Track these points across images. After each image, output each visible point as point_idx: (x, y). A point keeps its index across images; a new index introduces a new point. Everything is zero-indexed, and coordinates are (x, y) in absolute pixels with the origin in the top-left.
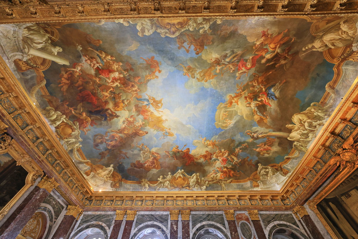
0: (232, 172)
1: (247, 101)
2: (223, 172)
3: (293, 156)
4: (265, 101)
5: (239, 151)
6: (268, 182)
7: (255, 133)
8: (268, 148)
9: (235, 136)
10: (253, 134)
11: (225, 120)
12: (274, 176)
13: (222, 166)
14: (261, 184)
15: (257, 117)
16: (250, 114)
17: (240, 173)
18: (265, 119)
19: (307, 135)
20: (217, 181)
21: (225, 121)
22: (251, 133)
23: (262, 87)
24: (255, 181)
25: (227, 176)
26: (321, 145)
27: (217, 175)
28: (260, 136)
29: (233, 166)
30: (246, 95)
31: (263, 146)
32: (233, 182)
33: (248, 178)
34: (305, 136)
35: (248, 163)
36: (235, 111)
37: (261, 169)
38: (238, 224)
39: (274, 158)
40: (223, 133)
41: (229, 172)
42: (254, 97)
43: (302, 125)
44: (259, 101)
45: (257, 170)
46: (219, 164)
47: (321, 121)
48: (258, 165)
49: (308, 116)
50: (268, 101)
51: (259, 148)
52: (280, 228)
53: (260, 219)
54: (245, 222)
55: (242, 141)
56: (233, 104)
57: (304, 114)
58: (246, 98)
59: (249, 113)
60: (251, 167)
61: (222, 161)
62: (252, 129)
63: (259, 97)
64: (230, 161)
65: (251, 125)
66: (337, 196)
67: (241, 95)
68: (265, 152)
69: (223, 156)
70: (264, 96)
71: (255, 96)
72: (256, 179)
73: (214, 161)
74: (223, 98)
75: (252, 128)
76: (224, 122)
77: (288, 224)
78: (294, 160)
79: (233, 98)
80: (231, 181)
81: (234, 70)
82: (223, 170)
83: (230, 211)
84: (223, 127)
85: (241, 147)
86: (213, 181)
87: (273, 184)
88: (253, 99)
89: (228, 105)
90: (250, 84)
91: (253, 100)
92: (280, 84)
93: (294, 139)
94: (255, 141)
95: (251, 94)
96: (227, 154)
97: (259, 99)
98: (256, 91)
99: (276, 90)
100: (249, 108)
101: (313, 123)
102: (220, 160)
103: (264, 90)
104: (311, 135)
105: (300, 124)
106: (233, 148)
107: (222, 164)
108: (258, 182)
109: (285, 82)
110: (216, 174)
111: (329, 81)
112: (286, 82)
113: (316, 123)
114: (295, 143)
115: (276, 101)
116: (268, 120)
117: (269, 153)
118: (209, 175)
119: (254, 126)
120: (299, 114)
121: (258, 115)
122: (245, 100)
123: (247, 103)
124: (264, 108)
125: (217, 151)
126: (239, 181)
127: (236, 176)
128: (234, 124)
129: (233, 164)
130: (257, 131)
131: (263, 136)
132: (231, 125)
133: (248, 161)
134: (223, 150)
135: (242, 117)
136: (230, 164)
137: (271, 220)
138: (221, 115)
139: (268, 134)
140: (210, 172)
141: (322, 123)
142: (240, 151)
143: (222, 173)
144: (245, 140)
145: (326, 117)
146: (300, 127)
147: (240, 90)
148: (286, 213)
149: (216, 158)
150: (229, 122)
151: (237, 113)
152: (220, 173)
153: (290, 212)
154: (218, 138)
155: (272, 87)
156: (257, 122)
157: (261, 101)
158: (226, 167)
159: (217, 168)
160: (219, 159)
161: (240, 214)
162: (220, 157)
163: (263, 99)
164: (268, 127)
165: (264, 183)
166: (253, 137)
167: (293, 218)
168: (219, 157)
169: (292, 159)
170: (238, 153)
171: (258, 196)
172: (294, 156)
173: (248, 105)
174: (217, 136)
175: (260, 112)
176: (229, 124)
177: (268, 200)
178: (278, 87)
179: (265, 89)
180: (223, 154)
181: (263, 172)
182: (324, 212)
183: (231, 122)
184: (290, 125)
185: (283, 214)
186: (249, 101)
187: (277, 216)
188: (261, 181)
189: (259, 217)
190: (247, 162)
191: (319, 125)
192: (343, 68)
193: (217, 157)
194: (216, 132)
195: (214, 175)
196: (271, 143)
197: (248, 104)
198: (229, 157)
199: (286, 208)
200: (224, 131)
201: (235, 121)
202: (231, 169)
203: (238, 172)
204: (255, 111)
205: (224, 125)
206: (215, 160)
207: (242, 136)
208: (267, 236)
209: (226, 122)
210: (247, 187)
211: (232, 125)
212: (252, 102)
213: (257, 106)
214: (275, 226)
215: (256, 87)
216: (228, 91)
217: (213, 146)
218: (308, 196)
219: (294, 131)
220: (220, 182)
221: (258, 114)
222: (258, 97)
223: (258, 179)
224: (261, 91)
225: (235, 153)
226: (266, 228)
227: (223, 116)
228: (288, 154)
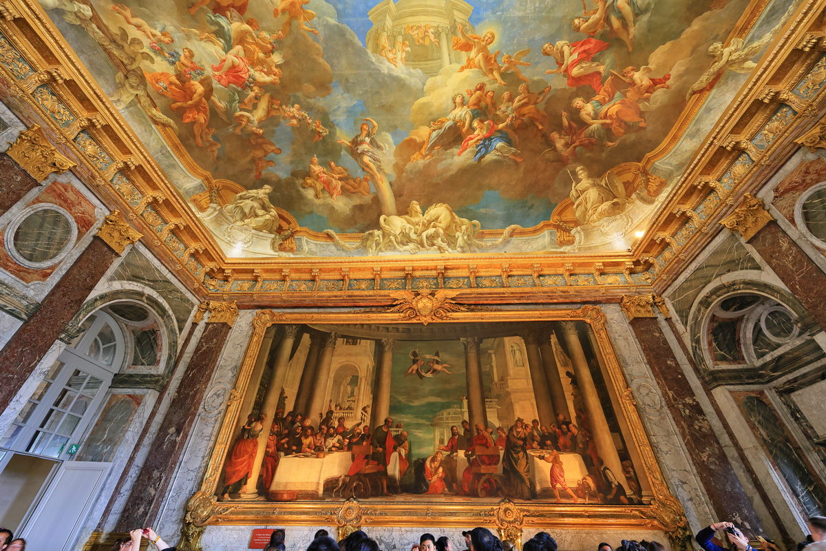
0: (202, 118)
1: (472, 95)
2: (183, 82)
3: (340, 242)
4: (471, 139)
5: (294, 117)
6: (226, 226)
7: (373, 143)
8: (335, 188)
9: (347, 90)
10: (368, 140)
11: (404, 40)
12: (253, 231)
13: (209, 71)
14: (212, 213)
15: (424, 133)
16: (431, 114)
17: (212, 145)
18: (421, 154)
19: (407, 242)
20: (126, 62)
21: (400, 39)
22: (368, 135)
23: (508, 121)
24: (211, 196)
25: (175, 102)
26: (413, 267)
27: (158, 59)
28: (366, 159)
29: (229, 112)
30: (488, 87)
31: (337, 176)
32: (165, 132)
33: (208, 174)
34: (405, 240)
35: (260, 159)
36: (441, 67)
37: (254, 199)
38: (37, 200)
39: (311, 213)
40: (348, 44)
41: (197, 107)
42: (481, 109)
43: (426, 226)
44: (471, 125)
45: (248, 188)
46: (210, 55)
47: (447, 246)
48: (266, 186)
49: (449, 226)
50: (471, 145)
51: (325, 170)
52: (146, 305)
53: (124, 254)
54: (71, 220)
55: (332, 118)
56: (464, 52)
57: (453, 218)
58: (481, 88)
59: (433, 109)
60: (250, 171)
61: (227, 64)
62: (384, 133)
63: (482, 121)
64: (242, 96)
65: (395, 127)
66: (333, 333)
67: (491, 71)
68: (319, 186)
69: (253, 65)
70: (485, 132)
71: (482, 111)
72: (221, 197)
73: (214, 28)
74: (489, 13)
75: (388, 131)
76: (395, 37)
77: (171, 312)
78: (333, 248)
79: (483, 49)
80: (164, 125)
81: (578, 29)
82: (190, 79)
83: (56, 155)
84: (377, 39)
85: (310, 121)
86: (113, 41)
87: (229, 238)
88: (476, 107)
89: (460, 36)
90: (521, 88)
91: (475, 110)
92: (514, 154)
93: (387, 227)
94: (343, 152)
95: (492, 98)
96: (268, 79)
97: (475, 124)
98: (499, 109)
99: (500, 151)
100: (451, 105)
101: (440, 239)
102: (231, 57)
103: (501, 126)
104: (411, 246)
105: (428, 221)
106: (299, 94)
107: (217, 69)
108: (214, 205)
109: (516, 161)
110: (160, 52)
111: (522, 225)
112: (517, 163)
113: (441, 242)
114: (376, 232)
115: (472, 161)
116: (418, 161)
117: (321, 195)
118: (128, 13)
119: (394, 135)
120: (450, 211)
121: (430, 134)
122: (473, 88)
123: (465, 94)
124: (454, 141)
125: (265, 34)
126: (183, 148)
127: (194, 137)
128: (390, 76)
129: (235, 111)
130: (379, 147)
131: (368, 166)
132: (386, 67)
133: (265, 156)
134: (277, 58)
135: (421, 93)
136: (231, 101)
137: (144, 279)
138: (422, 20)
139: (378, 176)
140: (150, 19)
141: (444, 250)
142: (294, 122)
143: (174, 79)
144: (337, 125)
145: (459, 249)
146: (421, 224)
147: (506, 65)
148: (189, 295)
149: (233, 34)
150: (399, 55)
151: (432, 76)
152: (171, 71)
153: (195, 301)
154: (327, 26)
155: (506, 141)
156: (407, 138)
157: (471, 129)
158: (211, 90)
159: (190, 51)
160: (232, 51)
161: (78, 193)
162: (242, 53)
163: (476, 133)
164: (399, 169)
165: (220, 219)
166: (356, 142)
167: (189, 312)
168: (239, 47)
169: (332, 243)
170: (284, 118)
171: (182, 221)
172: (343, 243)
173: (458, 100)
174: (333, 21)
175: (441, 137)
176: (390, 55)
177: (186, 247)
178: (507, 153)
179: (503, 127)
180: (261, 62)
181: (249, 206)
182: (273, 340)
183: (400, 64)
184: (418, 208)
185: (181, 293)
186: (473, 99)
187: (167, 284)
188: (221, 212)
189: (126, 250)
190: (259, 153)
191: (440, 248)
192: (546, 232)
193: (241, 40)
194: (349, 11)
195: (146, 42)
196: (353, 190)
197: (463, 98)
198: (256, 89)
199: (200, 290)
200: (360, 44)
201: (402, 76)
202: (213, 112)
203: (214, 136)
204: (442, 122)
205: (384, 41)
206: (220, 33)
207: (350, 112)
208: (93, 295)
209: (399, 46)
210: (180, 182)
211: (388, 68)
212: (468, 107)
213: (455, 124)
214: (141, 294)
215: (508, 107)
216: (513, 26)
217: (284, 11)
218: (279, 304)
219: (405, 219)
220: (133, 80)
221: (434, 134)
222: (483, 117)
223: (223, 202)
224: (497, 120)
225: (281, 105)
226: (112, 279)
227: (419, 27)
228: (342, 231)
